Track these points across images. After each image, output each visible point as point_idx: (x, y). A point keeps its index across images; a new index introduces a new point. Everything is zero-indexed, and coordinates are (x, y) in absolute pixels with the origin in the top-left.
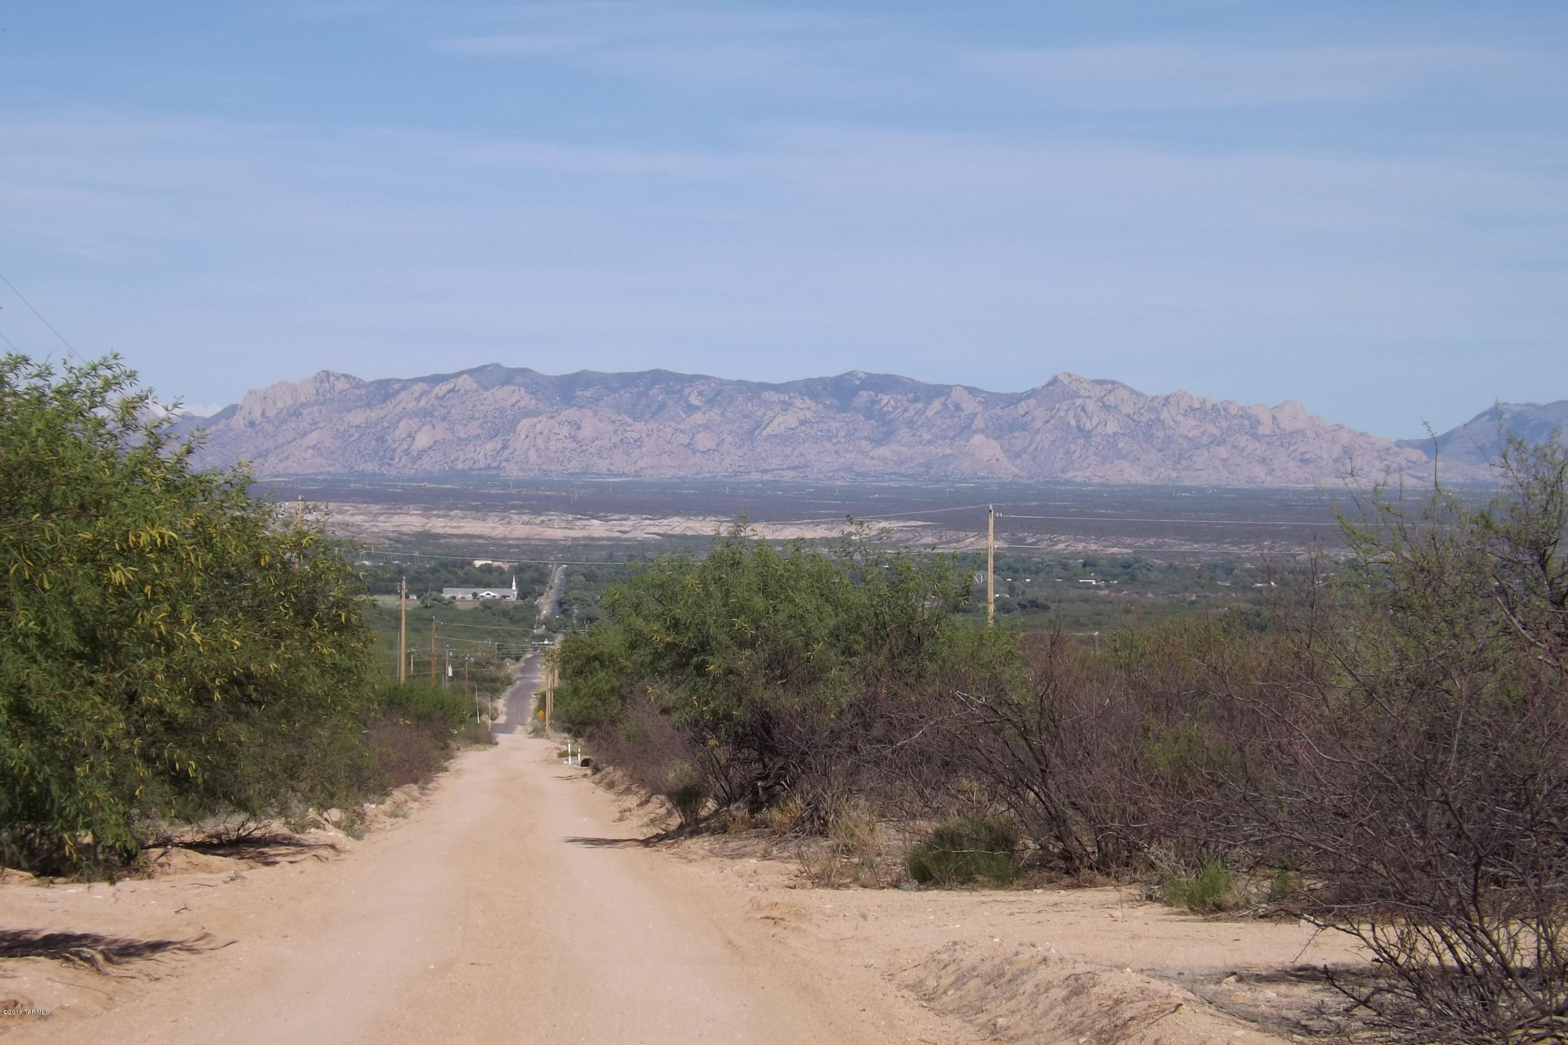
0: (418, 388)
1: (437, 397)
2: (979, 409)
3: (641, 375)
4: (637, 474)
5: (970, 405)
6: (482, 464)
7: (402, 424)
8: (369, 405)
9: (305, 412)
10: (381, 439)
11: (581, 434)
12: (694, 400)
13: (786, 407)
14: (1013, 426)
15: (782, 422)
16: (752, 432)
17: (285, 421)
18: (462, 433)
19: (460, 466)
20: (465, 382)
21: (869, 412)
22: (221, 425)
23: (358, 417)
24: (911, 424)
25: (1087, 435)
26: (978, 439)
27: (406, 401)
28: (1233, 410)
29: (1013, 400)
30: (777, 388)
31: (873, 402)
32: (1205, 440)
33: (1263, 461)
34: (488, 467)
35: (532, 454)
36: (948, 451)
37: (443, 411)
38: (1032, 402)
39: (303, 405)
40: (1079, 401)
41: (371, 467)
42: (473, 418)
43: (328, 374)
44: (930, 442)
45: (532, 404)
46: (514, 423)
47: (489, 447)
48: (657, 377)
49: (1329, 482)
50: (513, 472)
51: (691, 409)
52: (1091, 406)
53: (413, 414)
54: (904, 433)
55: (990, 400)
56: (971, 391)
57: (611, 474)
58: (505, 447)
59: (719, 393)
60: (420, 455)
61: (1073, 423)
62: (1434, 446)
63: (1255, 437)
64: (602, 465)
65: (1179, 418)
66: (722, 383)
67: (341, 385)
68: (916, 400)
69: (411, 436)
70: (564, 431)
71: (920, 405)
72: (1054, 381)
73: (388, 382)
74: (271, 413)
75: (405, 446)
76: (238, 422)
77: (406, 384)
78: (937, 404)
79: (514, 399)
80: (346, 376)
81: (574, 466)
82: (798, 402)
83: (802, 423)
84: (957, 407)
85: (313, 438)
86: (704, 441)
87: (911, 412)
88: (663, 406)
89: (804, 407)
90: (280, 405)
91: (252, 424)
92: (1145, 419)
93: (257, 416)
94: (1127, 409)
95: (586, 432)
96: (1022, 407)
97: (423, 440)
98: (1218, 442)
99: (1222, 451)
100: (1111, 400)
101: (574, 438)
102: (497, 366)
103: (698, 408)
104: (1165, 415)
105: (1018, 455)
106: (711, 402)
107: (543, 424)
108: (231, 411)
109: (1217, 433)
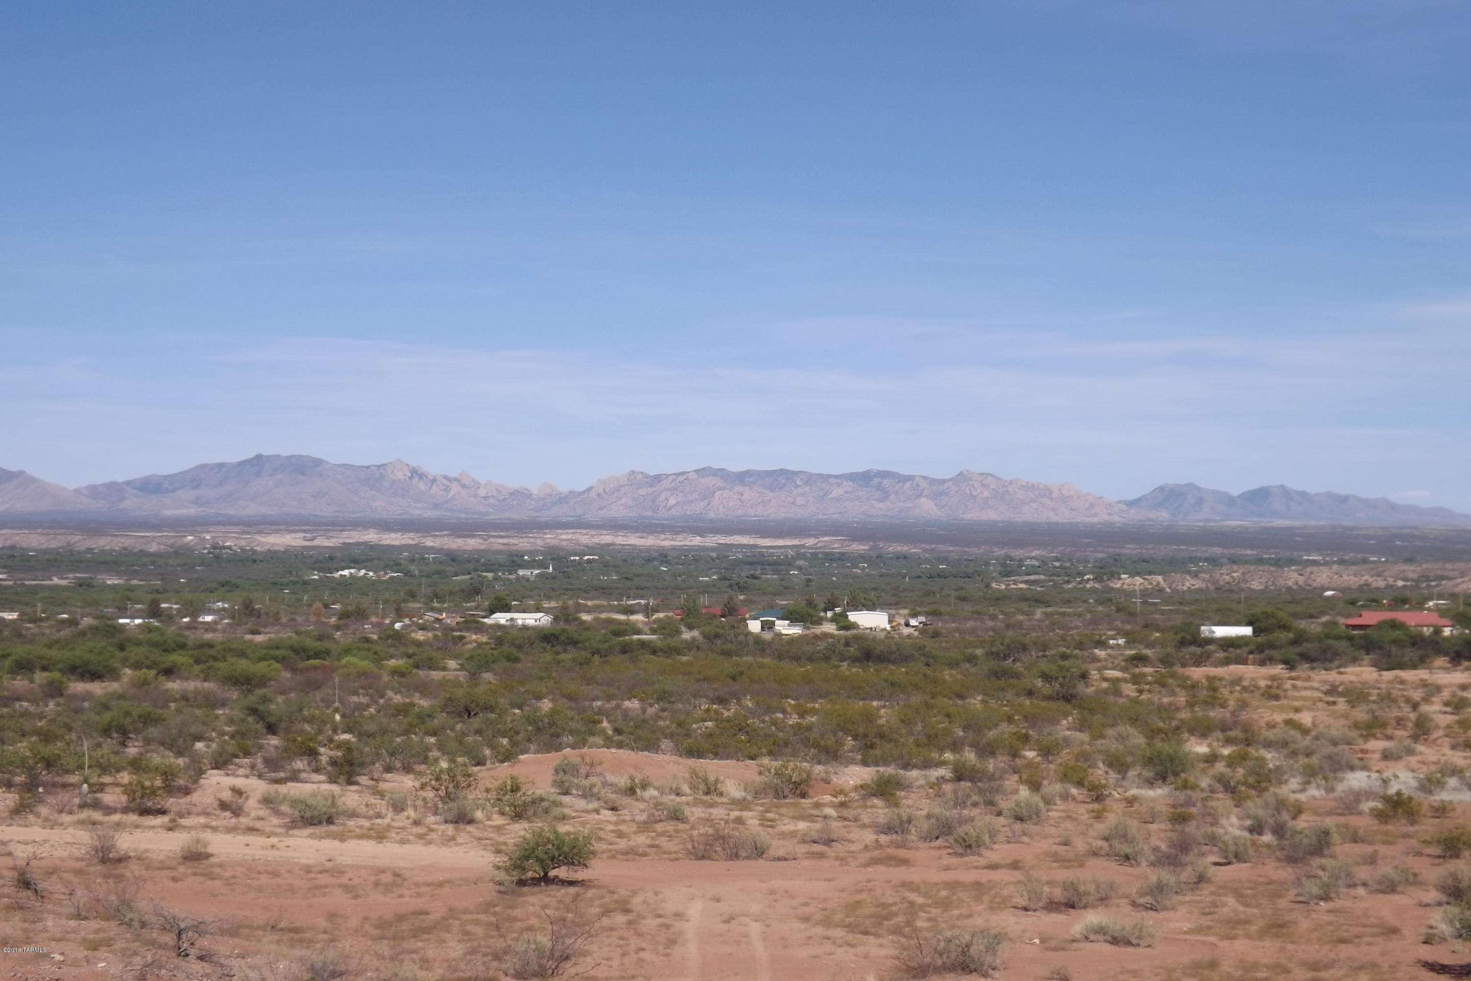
0: (671, 478)
1: (680, 482)
2: (928, 486)
3: (775, 471)
4: (768, 516)
5: (923, 484)
6: (698, 512)
7: (663, 494)
8: (651, 486)
9: (622, 489)
10: (654, 501)
11: (743, 498)
12: (799, 482)
13: (839, 485)
14: (942, 494)
15: (837, 492)
16: (824, 496)
17: (613, 493)
18: (690, 498)
19: (688, 513)
20: (693, 475)
21: (879, 487)
22: (586, 494)
23: (643, 492)
24: (896, 493)
25: (974, 498)
26: (923, 500)
27: (665, 484)
28: (1041, 487)
29: (944, 482)
30: (836, 477)
31: (880, 483)
32: (1028, 500)
33: (1053, 510)
34: (701, 513)
35: (721, 508)
36: (910, 505)
37: (682, 488)
38: (950, 483)
39: (622, 486)
40: (971, 483)
41: (649, 513)
42: (695, 491)
43: (633, 472)
44: (904, 501)
45: (722, 485)
46: (714, 493)
47: (702, 504)
48: (783, 472)
49: (1081, 519)
50: (712, 515)
51: (797, 486)
52: (976, 485)
53: (667, 490)
54: (893, 497)
55: (933, 482)
56: (925, 478)
57: (756, 516)
58: (709, 504)
59: (810, 479)
60: (670, 509)
61: (968, 492)
62: (1131, 504)
63: (1051, 499)
64: (752, 512)
65: (1017, 490)
66: (811, 474)
67: (639, 477)
68: (899, 482)
69: (667, 499)
70: (736, 497)
71: (901, 484)
72: (961, 474)
73: (660, 475)
74: (607, 490)
75: (664, 504)
76: (593, 494)
77: (668, 476)
78: (908, 484)
79: (714, 483)
80: (642, 473)
81: (740, 513)
82: (845, 483)
83: (846, 492)
84: (918, 485)
85: (623, 501)
86: (800, 501)
87: (896, 488)
88: (784, 485)
89: (848, 485)
90: (612, 486)
91: (599, 495)
92: (1001, 490)
93: (601, 491)
94: (992, 486)
95: (746, 496)
96: (946, 485)
97: (672, 501)
98: (1034, 501)
99: (1035, 505)
100: (985, 482)
101: (740, 500)
102: (710, 468)
103: (800, 486)
104: (1010, 489)
105: (943, 507)
106: (806, 483)
107: (726, 493)
108: (590, 489)
109: (1033, 497)
